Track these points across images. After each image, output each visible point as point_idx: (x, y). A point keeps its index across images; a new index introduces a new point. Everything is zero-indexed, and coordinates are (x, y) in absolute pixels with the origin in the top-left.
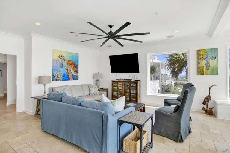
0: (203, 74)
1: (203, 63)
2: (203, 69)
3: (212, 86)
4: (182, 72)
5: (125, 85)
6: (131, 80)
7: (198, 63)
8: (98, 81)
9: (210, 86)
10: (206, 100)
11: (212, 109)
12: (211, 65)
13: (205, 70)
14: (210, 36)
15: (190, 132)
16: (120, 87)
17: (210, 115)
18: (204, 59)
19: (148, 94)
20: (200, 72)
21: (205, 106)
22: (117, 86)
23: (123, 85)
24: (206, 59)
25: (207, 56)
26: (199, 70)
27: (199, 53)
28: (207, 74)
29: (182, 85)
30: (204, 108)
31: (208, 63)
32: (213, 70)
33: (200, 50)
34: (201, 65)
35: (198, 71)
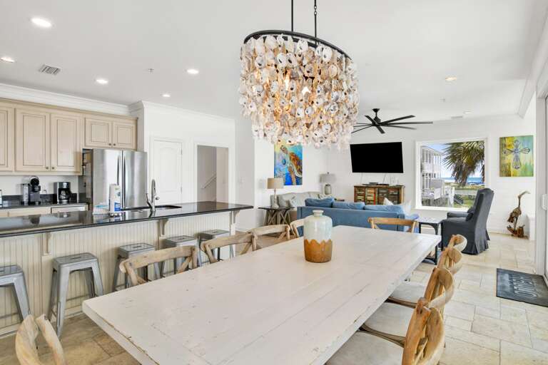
0: (509, 175)
1: (510, 158)
2: (510, 168)
3: (523, 194)
4: (474, 171)
5: (378, 193)
6: (388, 185)
7: (501, 159)
8: (329, 188)
9: (521, 193)
10: (514, 215)
11: (522, 228)
12: (522, 161)
13: (512, 169)
14: (522, 117)
15: (486, 247)
16: (370, 196)
17: (519, 236)
18: (512, 151)
19: (417, 208)
20: (505, 172)
21: (512, 225)
22: (364, 195)
23: (375, 193)
24: (515, 151)
25: (517, 146)
26: (504, 169)
27: (504, 142)
28: (516, 176)
29: (472, 201)
30: (510, 227)
31: (517, 159)
32: (525, 169)
33: (505, 138)
34: (506, 161)
35: (501, 171)
